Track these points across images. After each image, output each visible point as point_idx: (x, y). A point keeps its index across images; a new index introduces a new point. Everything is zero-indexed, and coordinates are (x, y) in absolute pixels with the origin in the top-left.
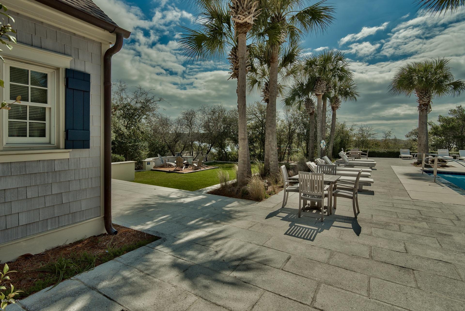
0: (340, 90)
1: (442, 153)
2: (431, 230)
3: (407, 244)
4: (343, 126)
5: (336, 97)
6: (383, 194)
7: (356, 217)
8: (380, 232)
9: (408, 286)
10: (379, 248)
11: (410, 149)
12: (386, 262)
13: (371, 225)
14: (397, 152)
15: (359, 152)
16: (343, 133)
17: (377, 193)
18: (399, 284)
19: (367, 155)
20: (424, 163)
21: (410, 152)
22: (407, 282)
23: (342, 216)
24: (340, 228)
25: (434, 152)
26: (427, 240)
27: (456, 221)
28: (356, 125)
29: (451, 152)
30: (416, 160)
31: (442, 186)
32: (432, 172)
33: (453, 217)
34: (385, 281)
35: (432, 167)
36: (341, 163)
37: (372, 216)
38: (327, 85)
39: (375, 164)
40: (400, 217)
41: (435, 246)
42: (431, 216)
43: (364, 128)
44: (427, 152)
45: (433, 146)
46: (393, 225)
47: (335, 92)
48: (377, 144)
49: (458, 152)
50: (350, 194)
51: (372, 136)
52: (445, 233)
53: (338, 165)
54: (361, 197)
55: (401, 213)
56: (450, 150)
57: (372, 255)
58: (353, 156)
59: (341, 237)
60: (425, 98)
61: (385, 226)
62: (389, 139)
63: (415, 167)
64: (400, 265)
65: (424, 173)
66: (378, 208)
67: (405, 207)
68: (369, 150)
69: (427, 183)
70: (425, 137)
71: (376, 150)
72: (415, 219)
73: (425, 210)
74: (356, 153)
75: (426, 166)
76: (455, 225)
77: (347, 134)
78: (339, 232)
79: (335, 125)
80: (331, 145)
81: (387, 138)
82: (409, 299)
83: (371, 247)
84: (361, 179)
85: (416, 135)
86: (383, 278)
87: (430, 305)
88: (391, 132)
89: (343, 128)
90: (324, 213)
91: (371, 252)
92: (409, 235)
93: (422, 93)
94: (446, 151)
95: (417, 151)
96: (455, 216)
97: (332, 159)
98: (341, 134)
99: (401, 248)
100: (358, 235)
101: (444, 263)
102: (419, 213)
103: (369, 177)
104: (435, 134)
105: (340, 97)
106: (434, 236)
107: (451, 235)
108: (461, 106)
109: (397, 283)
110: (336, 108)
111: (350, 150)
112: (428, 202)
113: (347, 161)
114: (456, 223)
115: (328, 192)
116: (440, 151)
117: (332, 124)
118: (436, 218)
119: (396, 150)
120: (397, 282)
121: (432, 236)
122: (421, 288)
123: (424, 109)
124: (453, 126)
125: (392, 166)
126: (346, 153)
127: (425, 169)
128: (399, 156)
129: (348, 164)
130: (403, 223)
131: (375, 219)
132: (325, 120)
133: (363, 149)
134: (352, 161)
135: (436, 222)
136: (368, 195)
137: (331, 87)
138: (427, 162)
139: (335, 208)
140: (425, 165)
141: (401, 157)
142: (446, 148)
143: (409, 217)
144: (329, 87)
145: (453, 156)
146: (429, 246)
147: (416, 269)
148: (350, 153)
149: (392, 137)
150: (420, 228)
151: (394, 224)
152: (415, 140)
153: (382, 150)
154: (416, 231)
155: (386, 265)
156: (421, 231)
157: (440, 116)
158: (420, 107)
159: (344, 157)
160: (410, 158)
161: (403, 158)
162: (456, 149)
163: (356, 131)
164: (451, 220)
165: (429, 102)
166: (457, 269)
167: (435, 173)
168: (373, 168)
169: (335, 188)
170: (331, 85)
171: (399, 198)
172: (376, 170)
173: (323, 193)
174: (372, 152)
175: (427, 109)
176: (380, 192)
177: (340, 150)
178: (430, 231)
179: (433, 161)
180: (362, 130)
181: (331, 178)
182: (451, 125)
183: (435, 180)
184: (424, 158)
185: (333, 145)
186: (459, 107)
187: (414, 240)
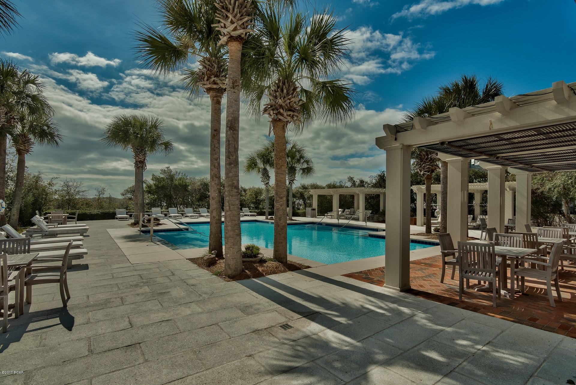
0: (31, 126)
1: (156, 212)
2: (152, 292)
3: (131, 317)
4: (37, 179)
5: (23, 135)
6: (100, 265)
7: (65, 306)
8: (100, 315)
9: (136, 365)
10: (100, 335)
11: (126, 208)
12: (110, 348)
13: (88, 309)
14: (113, 213)
15: (64, 216)
16: (37, 189)
17: (93, 266)
18: (126, 368)
19: (76, 219)
20: (141, 222)
21: (127, 212)
22: (135, 360)
23: (41, 311)
24: (39, 331)
25: (149, 210)
26: (150, 305)
27: (172, 277)
28: (57, 178)
29: (162, 210)
30: (132, 221)
31: (158, 245)
32: (149, 232)
33: (169, 274)
34: (110, 374)
35: (148, 227)
36: (36, 232)
37: (88, 297)
38: (6, 114)
39: (87, 230)
40: (122, 288)
41: (157, 308)
42: (151, 277)
43: (71, 184)
44: (144, 212)
45: (147, 204)
46: (114, 300)
47: (23, 127)
48: (88, 203)
49: (168, 210)
50: (56, 275)
51: (81, 194)
52: (164, 291)
53: (31, 236)
54: (71, 276)
55: (122, 283)
56: (162, 209)
57: (92, 348)
58: (55, 221)
59: (42, 344)
60: (141, 154)
61: (105, 304)
62: (104, 198)
63: (132, 228)
64: (126, 345)
65: (141, 233)
66: (95, 285)
67: (126, 275)
68: (78, 212)
69: (145, 244)
70: (141, 196)
71: (87, 212)
72: (136, 286)
73: (145, 273)
74: (59, 217)
75: (143, 226)
76: (171, 280)
77: (44, 190)
78: (39, 337)
79: (24, 176)
80: (16, 206)
81: (101, 196)
82: (139, 379)
83: (90, 338)
84: (72, 251)
85: (132, 193)
86: (108, 371)
87: (158, 373)
88: (105, 189)
89: (37, 182)
90: (8, 317)
91: (90, 345)
92: (133, 306)
93: (138, 149)
94: (159, 209)
95: (133, 211)
96: (170, 272)
97: (18, 228)
98: (35, 191)
99: (125, 324)
100: (70, 329)
101: (166, 322)
102: (140, 278)
103: (81, 247)
104: (149, 192)
105: (31, 136)
106: (155, 298)
107: (169, 292)
108: (169, 167)
109: (124, 369)
110: (25, 152)
111: (50, 213)
112: (147, 264)
113: (46, 228)
114: (171, 279)
115: (17, 282)
116: (154, 210)
117: (18, 175)
118: (155, 279)
119: (112, 211)
120: (125, 367)
121: (153, 299)
122: (149, 360)
123: (140, 166)
124: (163, 185)
125: (107, 230)
126: (43, 218)
127: (142, 229)
128: (115, 217)
129: (47, 233)
130: (125, 294)
131: (92, 300)
132: (5, 168)
133: (70, 211)
134: (54, 228)
135: (156, 283)
136: (80, 271)
137: (14, 119)
138: (144, 222)
139: (29, 303)
140: (142, 224)
141: (117, 218)
142: (158, 207)
143: (131, 286)
144: (11, 118)
145: (164, 214)
146: (152, 310)
147: (142, 341)
148: (51, 217)
149: (106, 195)
150: (142, 294)
151: (116, 298)
152: (130, 199)
153: (95, 211)
154: (138, 298)
155: (110, 354)
156: (143, 297)
157: (153, 175)
158: (136, 164)
159: (40, 223)
160: (127, 218)
161: (119, 219)
162: (166, 207)
163: (58, 186)
164: (167, 277)
165: (144, 159)
166: (176, 322)
167: (152, 232)
168: (84, 234)
169: (28, 273)
170: (16, 116)
171: (118, 266)
172: (88, 236)
173: (6, 285)
174: (82, 214)
175: (142, 167)
176: (95, 264)
177: (34, 214)
178: (152, 294)
179: (149, 221)
180: (68, 186)
181: (21, 259)
182: (162, 184)
183: (151, 240)
184: (141, 219)
185: (21, 208)
186: (168, 168)
187: (138, 308)
